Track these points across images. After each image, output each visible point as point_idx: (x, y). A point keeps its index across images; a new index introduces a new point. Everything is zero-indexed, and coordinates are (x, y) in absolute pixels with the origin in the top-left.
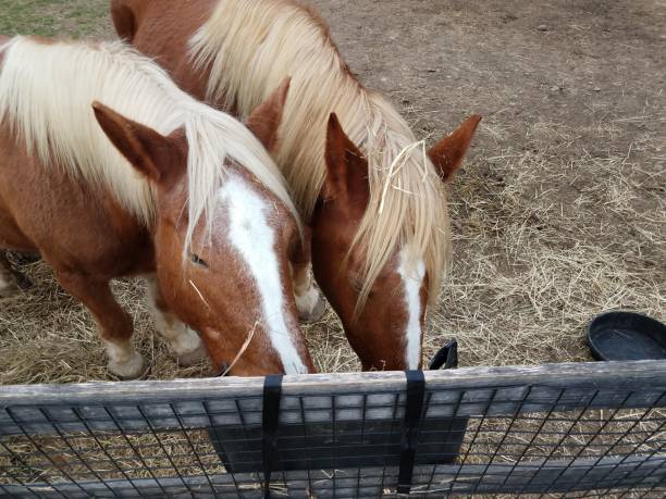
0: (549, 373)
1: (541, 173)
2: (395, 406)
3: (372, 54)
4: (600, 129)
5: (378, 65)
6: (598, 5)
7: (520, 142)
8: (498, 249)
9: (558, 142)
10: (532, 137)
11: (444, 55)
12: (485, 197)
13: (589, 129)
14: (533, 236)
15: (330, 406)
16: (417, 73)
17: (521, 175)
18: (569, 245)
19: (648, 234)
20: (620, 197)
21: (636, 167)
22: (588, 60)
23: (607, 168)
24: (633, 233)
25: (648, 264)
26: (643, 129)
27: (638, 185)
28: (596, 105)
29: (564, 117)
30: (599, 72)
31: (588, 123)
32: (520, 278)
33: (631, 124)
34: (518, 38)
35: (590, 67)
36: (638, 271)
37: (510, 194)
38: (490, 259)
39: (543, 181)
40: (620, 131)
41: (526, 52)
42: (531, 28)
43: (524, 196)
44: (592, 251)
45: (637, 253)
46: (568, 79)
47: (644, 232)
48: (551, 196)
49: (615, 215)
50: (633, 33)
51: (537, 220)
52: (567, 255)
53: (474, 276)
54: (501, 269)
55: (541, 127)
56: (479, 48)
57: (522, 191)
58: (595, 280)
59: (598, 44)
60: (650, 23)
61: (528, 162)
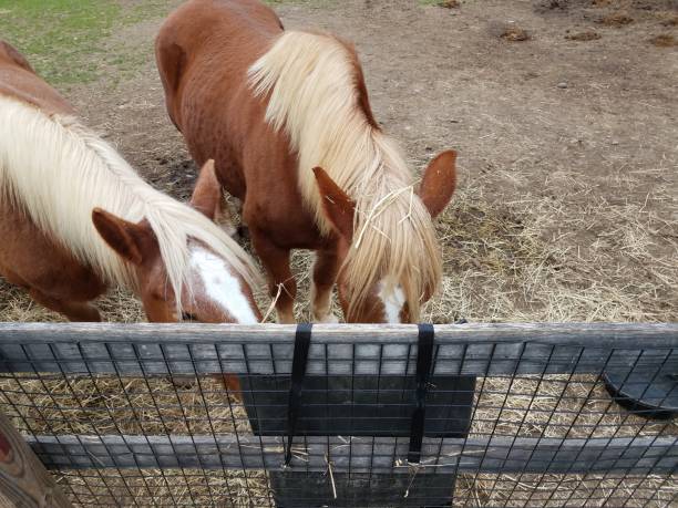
0: (540, 329)
1: (559, 218)
2: (407, 359)
3: (396, 105)
4: (617, 179)
5: (403, 115)
6: (617, 67)
7: (538, 189)
8: (516, 287)
9: (576, 190)
10: (551, 184)
11: (467, 107)
12: (504, 238)
13: (607, 178)
14: (551, 275)
15: (350, 357)
16: (440, 123)
17: (539, 219)
18: (586, 285)
19: (664, 278)
20: (637, 243)
21: (653, 215)
22: (606, 116)
23: (624, 216)
24: (649, 276)
25: (664, 306)
26: (660, 180)
27: (655, 232)
28: (615, 157)
29: (582, 166)
30: (617, 126)
31: (606, 173)
32: (536, 315)
33: (648, 176)
34: (539, 94)
35: (608, 123)
36: (654, 312)
37: (528, 236)
38: (508, 295)
39: (561, 225)
40: (637, 181)
41: (546, 107)
42: (551, 85)
43: (543, 239)
44: (608, 292)
45: (653, 296)
46: (586, 132)
47: (660, 275)
48: (570, 240)
49: (632, 259)
50: (651, 93)
51: (554, 261)
52: (583, 294)
53: (491, 310)
54: (517, 305)
55: (560, 175)
56: (500, 102)
57: (540, 234)
58: (611, 318)
59: (616, 102)
60: (667, 85)
61: (546, 207)
